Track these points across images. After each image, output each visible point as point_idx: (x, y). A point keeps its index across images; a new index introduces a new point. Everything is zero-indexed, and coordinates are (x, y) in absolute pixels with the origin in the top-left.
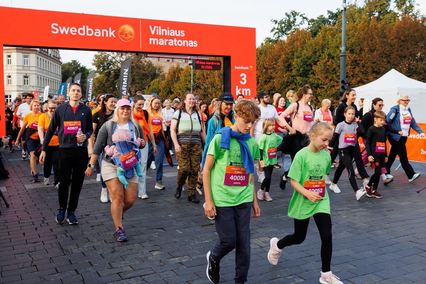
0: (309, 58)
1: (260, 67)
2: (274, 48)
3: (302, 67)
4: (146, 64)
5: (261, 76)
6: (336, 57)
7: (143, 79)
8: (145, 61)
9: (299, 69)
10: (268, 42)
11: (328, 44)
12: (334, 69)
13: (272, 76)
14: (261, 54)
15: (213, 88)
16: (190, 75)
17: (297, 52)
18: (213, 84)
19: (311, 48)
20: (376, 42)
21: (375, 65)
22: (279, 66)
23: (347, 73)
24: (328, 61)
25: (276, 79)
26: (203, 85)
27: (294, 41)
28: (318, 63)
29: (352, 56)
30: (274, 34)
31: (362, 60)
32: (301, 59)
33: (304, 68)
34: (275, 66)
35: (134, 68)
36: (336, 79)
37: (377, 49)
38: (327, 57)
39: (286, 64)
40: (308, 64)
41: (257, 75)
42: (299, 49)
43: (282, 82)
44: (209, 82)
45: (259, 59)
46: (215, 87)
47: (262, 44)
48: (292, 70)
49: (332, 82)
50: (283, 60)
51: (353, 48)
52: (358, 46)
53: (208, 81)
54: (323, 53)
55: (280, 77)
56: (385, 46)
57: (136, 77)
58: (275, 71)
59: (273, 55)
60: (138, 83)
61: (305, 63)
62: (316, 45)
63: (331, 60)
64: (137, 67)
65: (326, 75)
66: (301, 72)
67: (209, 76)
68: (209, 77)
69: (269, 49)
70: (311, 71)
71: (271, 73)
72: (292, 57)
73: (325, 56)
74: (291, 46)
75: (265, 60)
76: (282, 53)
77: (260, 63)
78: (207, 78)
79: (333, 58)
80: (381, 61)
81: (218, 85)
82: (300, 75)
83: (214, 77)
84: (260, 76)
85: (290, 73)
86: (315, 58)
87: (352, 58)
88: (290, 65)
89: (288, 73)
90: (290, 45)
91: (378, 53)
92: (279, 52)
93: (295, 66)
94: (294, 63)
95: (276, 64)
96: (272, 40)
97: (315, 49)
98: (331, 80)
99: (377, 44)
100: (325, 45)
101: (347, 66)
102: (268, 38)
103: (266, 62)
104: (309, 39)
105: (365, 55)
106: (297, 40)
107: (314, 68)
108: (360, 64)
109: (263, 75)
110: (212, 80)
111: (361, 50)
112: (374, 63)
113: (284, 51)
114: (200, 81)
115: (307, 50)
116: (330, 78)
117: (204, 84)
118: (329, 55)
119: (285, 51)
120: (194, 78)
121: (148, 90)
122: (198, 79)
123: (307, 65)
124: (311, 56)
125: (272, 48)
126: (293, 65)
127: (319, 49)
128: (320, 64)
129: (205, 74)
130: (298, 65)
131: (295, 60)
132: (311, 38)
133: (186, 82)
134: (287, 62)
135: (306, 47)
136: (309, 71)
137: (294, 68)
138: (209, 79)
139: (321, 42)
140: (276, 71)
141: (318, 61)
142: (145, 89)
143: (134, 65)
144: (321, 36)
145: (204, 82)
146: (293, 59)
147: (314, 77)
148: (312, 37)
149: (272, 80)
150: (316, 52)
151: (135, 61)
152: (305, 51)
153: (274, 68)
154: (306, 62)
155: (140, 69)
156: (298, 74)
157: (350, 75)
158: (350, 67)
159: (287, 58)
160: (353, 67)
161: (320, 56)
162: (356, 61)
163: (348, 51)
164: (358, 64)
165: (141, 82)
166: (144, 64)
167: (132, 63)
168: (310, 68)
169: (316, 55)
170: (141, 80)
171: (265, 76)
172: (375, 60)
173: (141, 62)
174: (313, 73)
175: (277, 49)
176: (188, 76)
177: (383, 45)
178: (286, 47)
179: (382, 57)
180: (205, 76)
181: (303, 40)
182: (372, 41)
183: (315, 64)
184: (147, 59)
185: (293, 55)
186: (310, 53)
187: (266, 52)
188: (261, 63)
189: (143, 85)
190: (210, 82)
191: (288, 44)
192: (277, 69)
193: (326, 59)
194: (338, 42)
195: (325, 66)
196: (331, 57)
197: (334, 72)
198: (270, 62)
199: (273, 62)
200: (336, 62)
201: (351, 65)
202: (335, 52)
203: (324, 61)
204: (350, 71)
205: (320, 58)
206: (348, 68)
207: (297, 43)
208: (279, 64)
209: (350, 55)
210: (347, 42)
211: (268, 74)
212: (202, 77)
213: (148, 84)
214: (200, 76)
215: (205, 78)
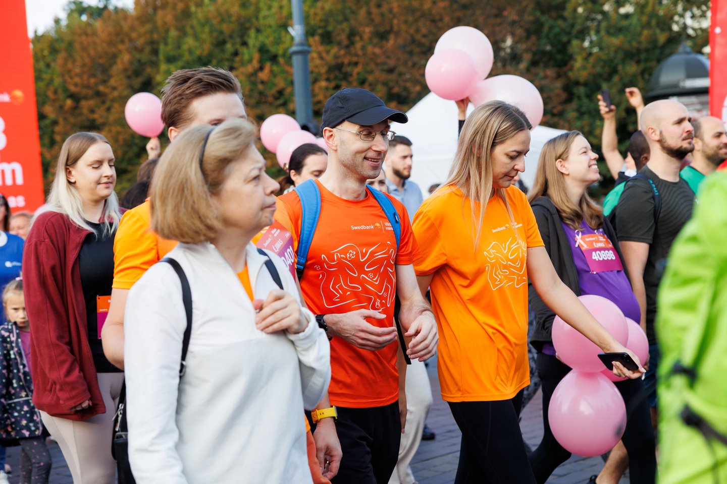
1: (55, 92)
2: (94, 33)
5: (61, 121)
6: (284, 55)
10: (76, 15)
11: (257, 18)
12: (281, 93)
13: (94, 120)
14: (54, 51)
17: (166, 44)
19: (207, 29)
20: (391, 10)
21: (393, 76)
22: (114, 88)
23: (319, 102)
24: (261, 69)
27: (155, 9)
29: (328, 52)
31: (356, 64)
34: (102, 88)
37: (395, 28)
38: (256, 56)
41: (41, 117)
42: (173, 33)
45: (48, 66)
47: (57, 21)
50: (125, 70)
51: (330, 28)
52: (341, 22)
54: (245, 44)
56: (416, 21)
58: (103, 102)
59: (92, 52)
62: (222, 21)
63: (268, 65)
69: (80, 35)
71: (92, 111)
72: (153, 58)
73: (250, 54)
74: (148, 27)
75: (69, 71)
76: (121, 47)
77: (52, 80)
79: (274, 58)
80: (410, 64)
84: (55, 123)
87: (329, 58)
88: (148, 84)
90: (143, 24)
91: (400, 41)
92: (110, 43)
94: (159, 78)
95: (104, 82)
96: (90, 7)
97: (221, 33)
99: (395, 17)
100: (249, 20)
101: (315, 81)
102: (75, 3)
103: (71, 78)
104: (200, 4)
105: (363, 48)
106: (164, 6)
108: (351, 75)
109: (65, 119)
111: (352, 34)
112: (391, 71)
113: (127, 40)
115: (196, 38)
118: (262, 50)
119: (131, 40)
125: (86, 31)
126: (158, 84)
127: (233, 32)
131: (163, 67)
134: (137, 73)
135: (192, 27)
139: (235, 9)
140: (108, 103)
146: (155, 64)
150: (224, 42)
152: (190, 42)
153: (98, 94)
158: (323, 84)
159: (139, 61)
160: (333, 84)
161: (236, 54)
162: (339, 67)
163: (317, 38)
164: (346, 77)
169: (223, 51)
172: (391, 63)
175: (103, 35)
177: (410, 19)
178: (133, 28)
179: (411, 53)
181: (180, 6)
182: (379, 6)
185: (155, 52)
186: (207, 47)
187: (70, 45)
188: (57, 81)
191: (139, 18)
192: (110, 96)
193: (255, 64)
194: (285, 12)
195: (254, 83)
196: (268, 56)
197: (281, 101)
198: (85, 77)
199: (94, 76)
200: (284, 72)
201: (328, 79)
202: (278, 41)
203: (250, 69)
204: (326, 97)
205: (237, 59)
206: (320, 88)
207: (165, 17)
208: (112, 82)
209: (321, 48)
210: (312, 11)
211: (81, 114)
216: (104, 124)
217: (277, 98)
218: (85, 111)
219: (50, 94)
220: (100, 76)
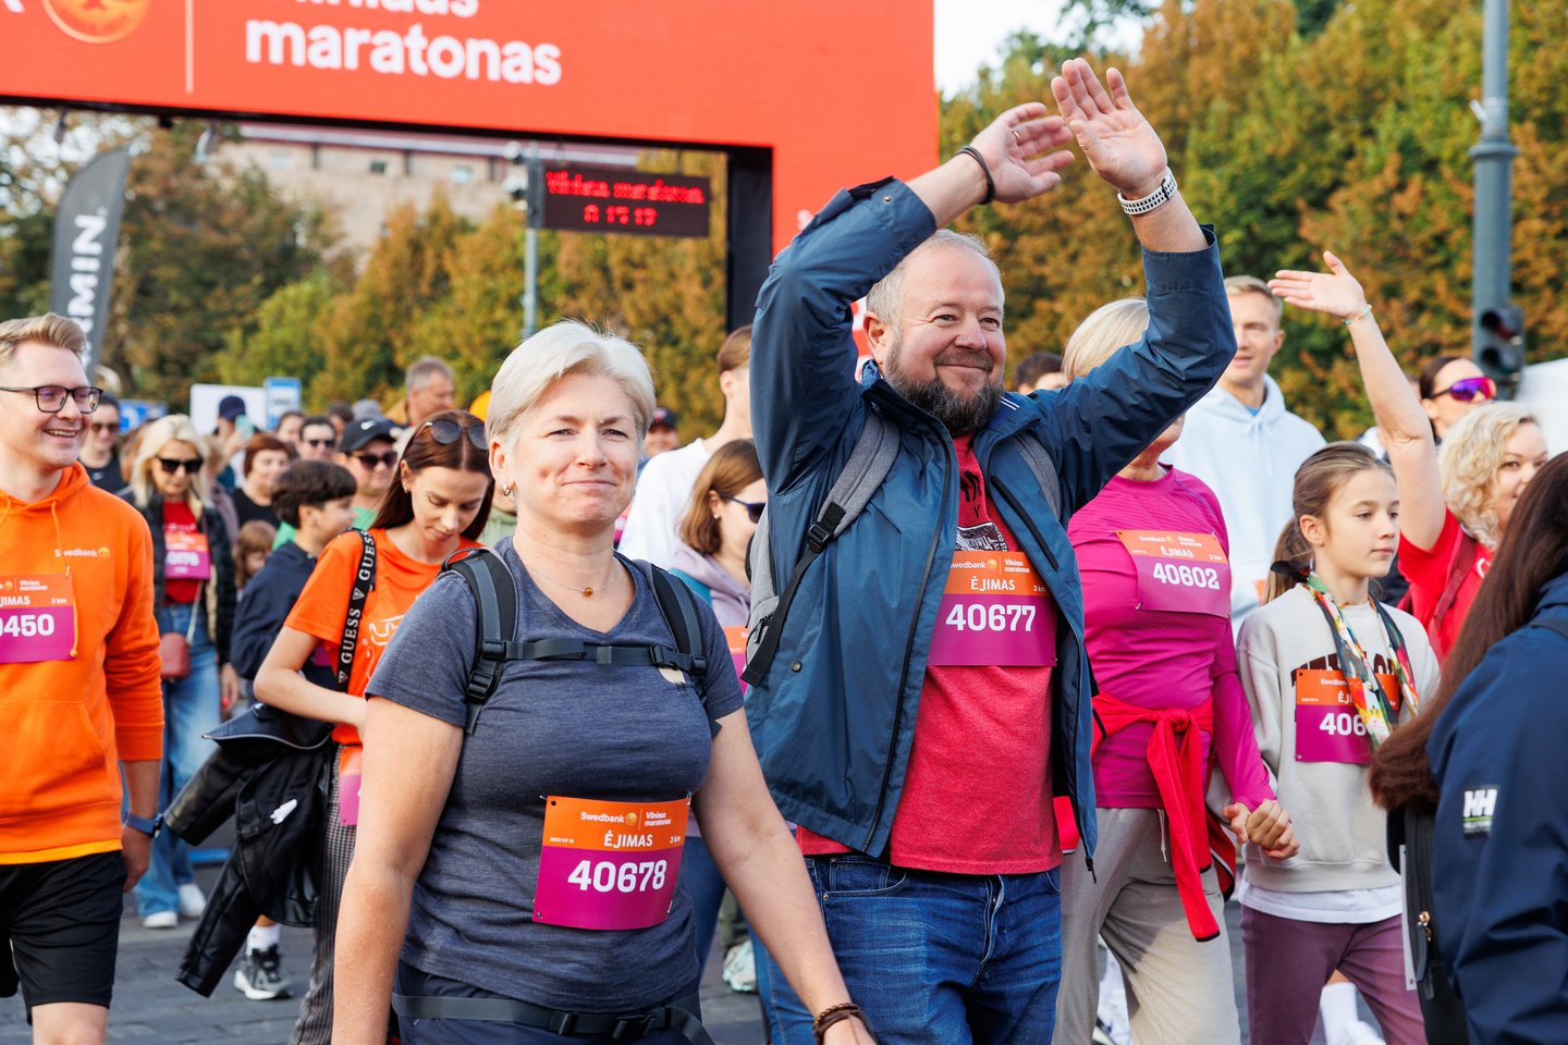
0: (1278, 167)
3: (1233, 222)
4: (228, 185)
6: (1453, 160)
7: (209, 286)
8: (228, 170)
10: (1023, 62)
11: (1401, 81)
12: (1440, 239)
13: (1042, 278)
15: (667, 351)
16: (519, 264)
17: (1203, 128)
18: (666, 320)
19: (1292, 100)
22: (1089, 215)
23: (1522, 264)
24: (1401, 187)
25: (1065, 297)
27: (1186, 56)
28: (1336, 200)
29: (1551, 157)
30: (1064, 10)
32: (1228, 170)
33: (1248, 228)
34: (1063, 213)
35: (155, 214)
36: (1453, 305)
38: (1393, 160)
40: (1273, 200)
42: (1220, 106)
44: (640, 314)
46: (675, 342)
47: (984, 74)
49: (1424, 320)
51: (1560, 107)
53: (634, 305)
54: (1369, 133)
55: (1093, 285)
57: (166, 272)
58: (1064, 243)
60: (176, 310)
61: (1253, 199)
62: (1325, 84)
63: (1416, 180)
64: (173, 207)
65: (1386, 277)
66: (1227, 254)
67: (638, 275)
68: (645, 281)
70: (1295, 251)
71: (1040, 260)
73: (1380, 155)
74: (1169, 91)
78: (629, 285)
79: (1431, 167)
81: (696, 332)
83: (672, 276)
86: (1317, 166)
87: (1553, 170)
90: (1158, 84)
95: (1070, 201)
96: (1050, 47)
97: (1321, 108)
98: (1418, 308)
100: (1381, 84)
101: (1519, 218)
102: (1021, 37)
104: (1281, 48)
106: (1206, 48)
107: (1312, 228)
110: (663, 298)
114: (583, 302)
115: (1268, 116)
116: (1413, 294)
118: (1408, 147)
120: (543, 281)
121: (240, 356)
122: (573, 290)
123: (1270, 213)
124: (1294, 155)
127: (1346, 107)
128: (1346, 203)
129: (614, 260)
130: (1208, 207)
131: (1194, 175)
132: (1295, 39)
133: (492, 309)
135: (1261, 95)
136: (1280, 246)
138: (640, 289)
139: (1355, 63)
140: (1073, 246)
141: (1337, 184)
142: (218, 346)
143: (149, 189)
144: (1357, 25)
148: (1303, 32)
149: (1042, 305)
150: (1326, 128)
151: (160, 166)
152: (1254, 124)
153: (1055, 225)
154: (1263, 190)
155: (190, 218)
157: (1539, 280)
158: (1536, 225)
160: (1557, 227)
161: (1349, 153)
163: (1530, 127)
165: (198, 305)
166: (217, 187)
167: (140, 176)
168: (1285, 231)
169: (1323, 147)
170: (198, 291)
173: (199, 174)
176: (503, 268)
180: (618, 272)
181: (1240, 50)
183: (1320, 203)
184: (239, 156)
186: (1288, 138)
189: (208, 319)
190: (644, 306)
191: (1151, 72)
192: (1080, 232)
193: (1390, 176)
194: (1464, 68)
195: (1382, 218)
196: (1417, 160)
197: (1438, 258)
200: (1450, 195)
201: (1546, 216)
202: (1442, 132)
203: (1376, 187)
204: (1538, 254)
205: (1351, 164)
206: (1528, 234)
207: (1205, 72)
208: (1086, 202)
209: (1537, 149)
210: (1522, 70)
211: (1018, 265)
212: (595, 277)
213: (241, 315)
214: (579, 269)
215: (617, 285)
216: (1062, 288)
217: (1430, 252)
218: (1027, 259)
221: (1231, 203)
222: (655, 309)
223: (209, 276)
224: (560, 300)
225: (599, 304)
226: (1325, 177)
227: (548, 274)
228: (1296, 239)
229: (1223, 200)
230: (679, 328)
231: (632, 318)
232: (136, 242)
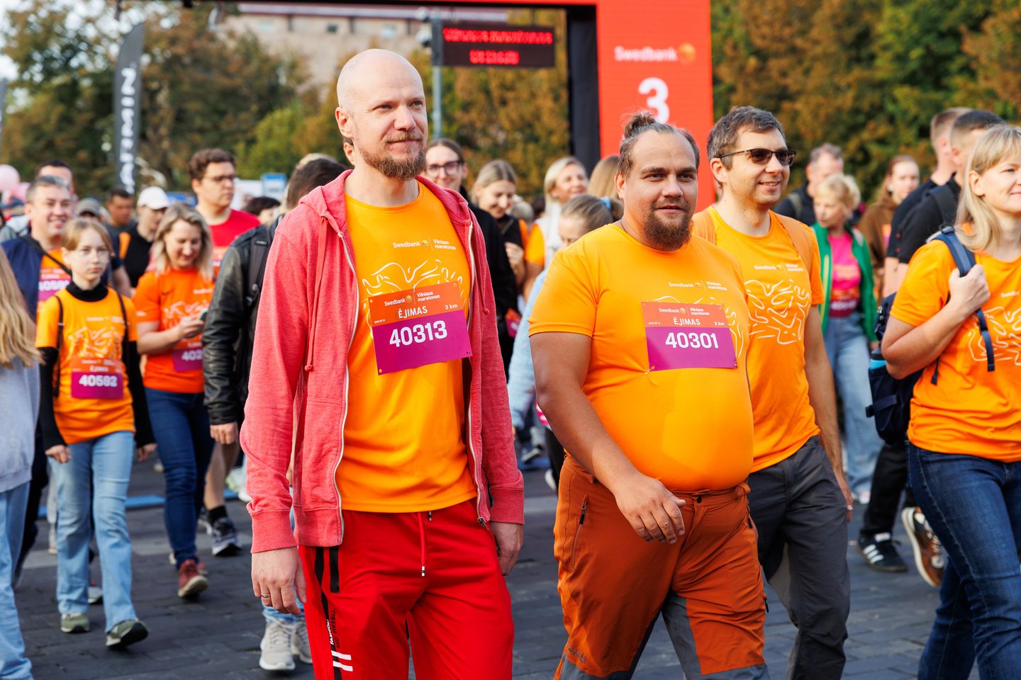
0: (947, 4)
1: (735, 47)
3: (916, 42)
4: (232, 45)
5: (740, 87)
7: (222, 114)
8: (231, 34)
9: (907, 52)
13: (785, 88)
15: (531, 147)
18: (530, 126)
22: (816, 42)
25: (803, 99)
26: (485, 132)
28: (988, 25)
32: (912, 7)
33: (927, 47)
34: (799, 42)
35: (184, 66)
39: (850, 34)
40: (944, 26)
41: (716, 81)
43: (830, 110)
44: (512, 122)
45: (727, 10)
46: (535, 139)
48: (872, 57)
50: (834, 17)
53: (508, 116)
55: (820, 90)
57: (193, 106)
58: (800, 62)
60: (201, 131)
61: (930, 26)
64: (196, 61)
66: (913, 65)
67: (510, 95)
68: (515, 99)
70: (960, 61)
71: (784, 74)
75: (755, 18)
77: (731, 30)
78: (504, 103)
81: (550, 133)
82: (911, 80)
83: (533, 95)
84: (732, 90)
85: (866, 74)
86: (973, 2)
88: (864, 37)
89: (857, 72)
93: (890, 38)
94: (881, 28)
95: (803, 33)
103: (758, 27)
107: (971, 45)
109: (746, 85)
110: (527, 110)
114: (473, 115)
117: (492, 130)
120: (446, 101)
121: (245, 160)
122: (466, 107)
123: (942, 35)
126: (880, 36)
128: (994, 26)
129: (494, 85)
130: (899, 33)
131: (888, 11)
134: (850, 21)
136: (949, 58)
137: (886, 48)
138: (511, 105)
140: (806, 64)
141: (987, 14)
143: (180, 50)
145: (491, 122)
146: (876, 8)
147: (971, 86)
149: (786, 105)
151: (186, 34)
153: (793, 50)
154: (936, 20)
155: (208, 68)
156: (901, 74)
159: (854, 3)
165: (216, 127)
166: (224, 47)
167: (173, 41)
168: (952, 48)
170: (215, 118)
171: (755, 86)
173: (212, 38)
174: (969, 71)
180: (496, 93)
183: (976, 26)
184: (239, 25)
188: (739, 32)
190: (514, 116)
192: (810, 54)
198: (777, 26)
199: (789, 24)
208: (815, 33)
211: (769, 78)
212: (481, 98)
213: (245, 132)
214: (471, 93)
215: (496, 103)
216: (800, 93)
218: (774, 74)
219: (728, 50)
220: (797, 25)
221: (915, 30)
222: (522, 118)
223: (222, 106)
224: (458, 114)
225: (485, 116)
226: (979, 9)
227: (449, 97)
228: (960, 52)
229: (909, 27)
230: (539, 130)
231: (506, 124)
232: (173, 85)
